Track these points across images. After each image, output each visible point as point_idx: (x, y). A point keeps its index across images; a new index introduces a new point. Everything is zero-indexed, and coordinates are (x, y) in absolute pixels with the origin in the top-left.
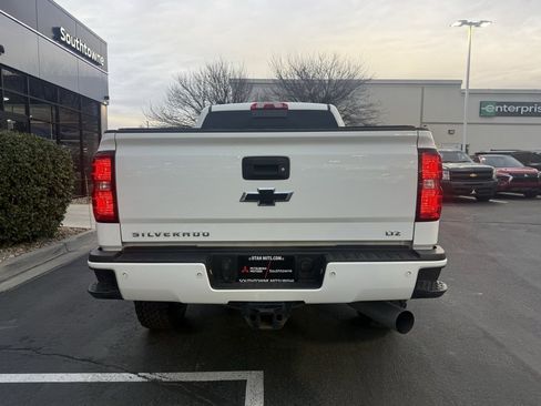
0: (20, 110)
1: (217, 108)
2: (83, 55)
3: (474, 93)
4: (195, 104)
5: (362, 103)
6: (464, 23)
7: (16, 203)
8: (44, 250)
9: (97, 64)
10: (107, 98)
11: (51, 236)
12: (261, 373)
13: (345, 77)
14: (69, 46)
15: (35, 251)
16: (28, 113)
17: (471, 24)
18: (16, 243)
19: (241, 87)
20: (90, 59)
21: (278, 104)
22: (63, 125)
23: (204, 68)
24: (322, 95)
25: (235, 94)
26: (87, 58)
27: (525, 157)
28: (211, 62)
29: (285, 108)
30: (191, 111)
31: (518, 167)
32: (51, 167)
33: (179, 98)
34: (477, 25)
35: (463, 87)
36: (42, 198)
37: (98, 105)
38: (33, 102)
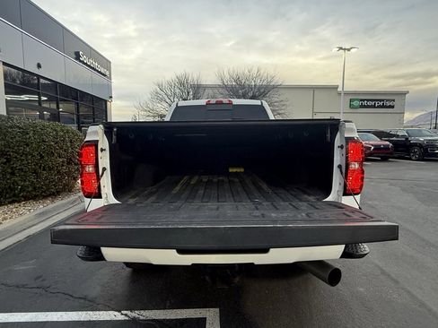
0: (54, 106)
1: (182, 103)
2: (95, 70)
3: (347, 94)
4: (168, 100)
5: (276, 99)
6: (341, 48)
7: (44, 170)
8: (64, 201)
9: (105, 75)
10: (111, 97)
11: (70, 191)
12: (217, 310)
13: (265, 83)
14: (86, 64)
15: (59, 202)
16: (58, 108)
17: (345, 49)
18: (45, 197)
19: (198, 90)
20: (100, 72)
21: (225, 101)
22: (82, 115)
23: (174, 77)
24: (250, 94)
25: (194, 94)
26: (98, 71)
27: (380, 134)
28: (179, 74)
29: (230, 103)
30: (166, 105)
31: (376, 141)
32: (69, 144)
33: (157, 97)
34: (349, 50)
35: (340, 89)
36: (63, 165)
37: (106, 101)
38: (62, 100)
